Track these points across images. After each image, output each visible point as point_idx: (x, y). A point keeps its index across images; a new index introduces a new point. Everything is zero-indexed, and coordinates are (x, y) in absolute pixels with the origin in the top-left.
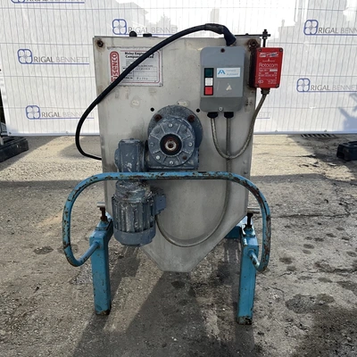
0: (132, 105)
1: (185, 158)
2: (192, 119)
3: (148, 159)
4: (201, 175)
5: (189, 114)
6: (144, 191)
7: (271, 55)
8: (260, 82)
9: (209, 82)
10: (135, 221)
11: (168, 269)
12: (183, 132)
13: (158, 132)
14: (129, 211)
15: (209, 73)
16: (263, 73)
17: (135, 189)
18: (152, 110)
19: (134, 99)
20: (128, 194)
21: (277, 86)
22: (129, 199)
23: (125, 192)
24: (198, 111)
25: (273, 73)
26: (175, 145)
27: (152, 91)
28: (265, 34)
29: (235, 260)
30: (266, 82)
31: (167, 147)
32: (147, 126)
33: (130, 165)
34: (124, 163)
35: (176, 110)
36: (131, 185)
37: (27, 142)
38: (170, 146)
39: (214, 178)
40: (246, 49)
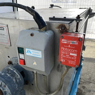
7: (71, 42)
8: (62, 60)
16: (65, 55)
18: (9, 57)
30: (67, 61)
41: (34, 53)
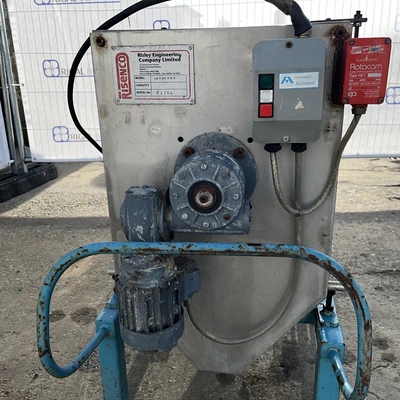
0: (150, 134)
1: (227, 218)
2: (239, 154)
3: (170, 218)
4: (252, 249)
5: (235, 146)
6: (163, 269)
7: (370, 50)
8: (351, 95)
9: (267, 96)
10: (149, 316)
11: (208, 369)
12: (224, 178)
13: (184, 177)
14: (140, 300)
15: (266, 81)
16: (356, 80)
17: (148, 266)
18: (181, 139)
19: (153, 123)
20: (138, 275)
21: (379, 100)
22: (139, 282)
23: (132, 271)
24: (250, 140)
25: (373, 79)
26: (211, 198)
27: (180, 112)
28: (359, 19)
29: (307, 339)
30: (361, 94)
31: (198, 201)
32: (172, 164)
33: (140, 228)
34: (132, 226)
35: (216, 140)
36: (143, 259)
37: (56, 168)
38: (204, 199)
39: (273, 254)
40: (327, 42)
41: (300, 81)
